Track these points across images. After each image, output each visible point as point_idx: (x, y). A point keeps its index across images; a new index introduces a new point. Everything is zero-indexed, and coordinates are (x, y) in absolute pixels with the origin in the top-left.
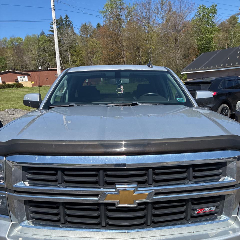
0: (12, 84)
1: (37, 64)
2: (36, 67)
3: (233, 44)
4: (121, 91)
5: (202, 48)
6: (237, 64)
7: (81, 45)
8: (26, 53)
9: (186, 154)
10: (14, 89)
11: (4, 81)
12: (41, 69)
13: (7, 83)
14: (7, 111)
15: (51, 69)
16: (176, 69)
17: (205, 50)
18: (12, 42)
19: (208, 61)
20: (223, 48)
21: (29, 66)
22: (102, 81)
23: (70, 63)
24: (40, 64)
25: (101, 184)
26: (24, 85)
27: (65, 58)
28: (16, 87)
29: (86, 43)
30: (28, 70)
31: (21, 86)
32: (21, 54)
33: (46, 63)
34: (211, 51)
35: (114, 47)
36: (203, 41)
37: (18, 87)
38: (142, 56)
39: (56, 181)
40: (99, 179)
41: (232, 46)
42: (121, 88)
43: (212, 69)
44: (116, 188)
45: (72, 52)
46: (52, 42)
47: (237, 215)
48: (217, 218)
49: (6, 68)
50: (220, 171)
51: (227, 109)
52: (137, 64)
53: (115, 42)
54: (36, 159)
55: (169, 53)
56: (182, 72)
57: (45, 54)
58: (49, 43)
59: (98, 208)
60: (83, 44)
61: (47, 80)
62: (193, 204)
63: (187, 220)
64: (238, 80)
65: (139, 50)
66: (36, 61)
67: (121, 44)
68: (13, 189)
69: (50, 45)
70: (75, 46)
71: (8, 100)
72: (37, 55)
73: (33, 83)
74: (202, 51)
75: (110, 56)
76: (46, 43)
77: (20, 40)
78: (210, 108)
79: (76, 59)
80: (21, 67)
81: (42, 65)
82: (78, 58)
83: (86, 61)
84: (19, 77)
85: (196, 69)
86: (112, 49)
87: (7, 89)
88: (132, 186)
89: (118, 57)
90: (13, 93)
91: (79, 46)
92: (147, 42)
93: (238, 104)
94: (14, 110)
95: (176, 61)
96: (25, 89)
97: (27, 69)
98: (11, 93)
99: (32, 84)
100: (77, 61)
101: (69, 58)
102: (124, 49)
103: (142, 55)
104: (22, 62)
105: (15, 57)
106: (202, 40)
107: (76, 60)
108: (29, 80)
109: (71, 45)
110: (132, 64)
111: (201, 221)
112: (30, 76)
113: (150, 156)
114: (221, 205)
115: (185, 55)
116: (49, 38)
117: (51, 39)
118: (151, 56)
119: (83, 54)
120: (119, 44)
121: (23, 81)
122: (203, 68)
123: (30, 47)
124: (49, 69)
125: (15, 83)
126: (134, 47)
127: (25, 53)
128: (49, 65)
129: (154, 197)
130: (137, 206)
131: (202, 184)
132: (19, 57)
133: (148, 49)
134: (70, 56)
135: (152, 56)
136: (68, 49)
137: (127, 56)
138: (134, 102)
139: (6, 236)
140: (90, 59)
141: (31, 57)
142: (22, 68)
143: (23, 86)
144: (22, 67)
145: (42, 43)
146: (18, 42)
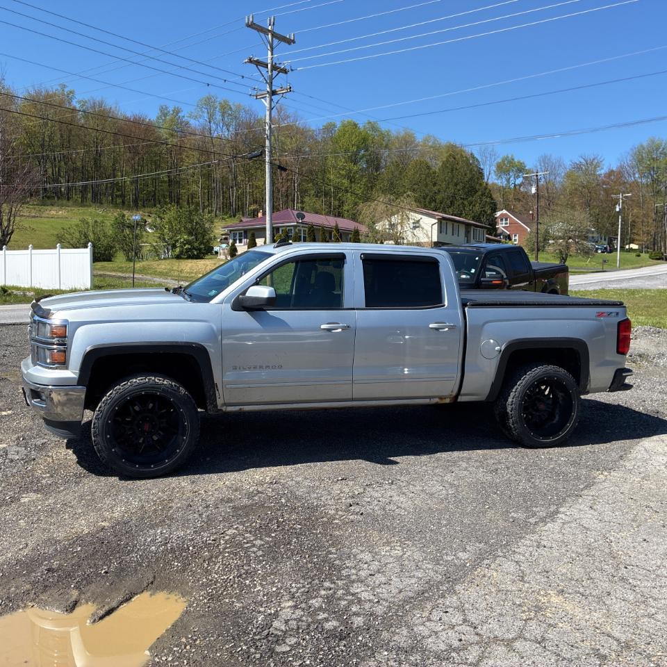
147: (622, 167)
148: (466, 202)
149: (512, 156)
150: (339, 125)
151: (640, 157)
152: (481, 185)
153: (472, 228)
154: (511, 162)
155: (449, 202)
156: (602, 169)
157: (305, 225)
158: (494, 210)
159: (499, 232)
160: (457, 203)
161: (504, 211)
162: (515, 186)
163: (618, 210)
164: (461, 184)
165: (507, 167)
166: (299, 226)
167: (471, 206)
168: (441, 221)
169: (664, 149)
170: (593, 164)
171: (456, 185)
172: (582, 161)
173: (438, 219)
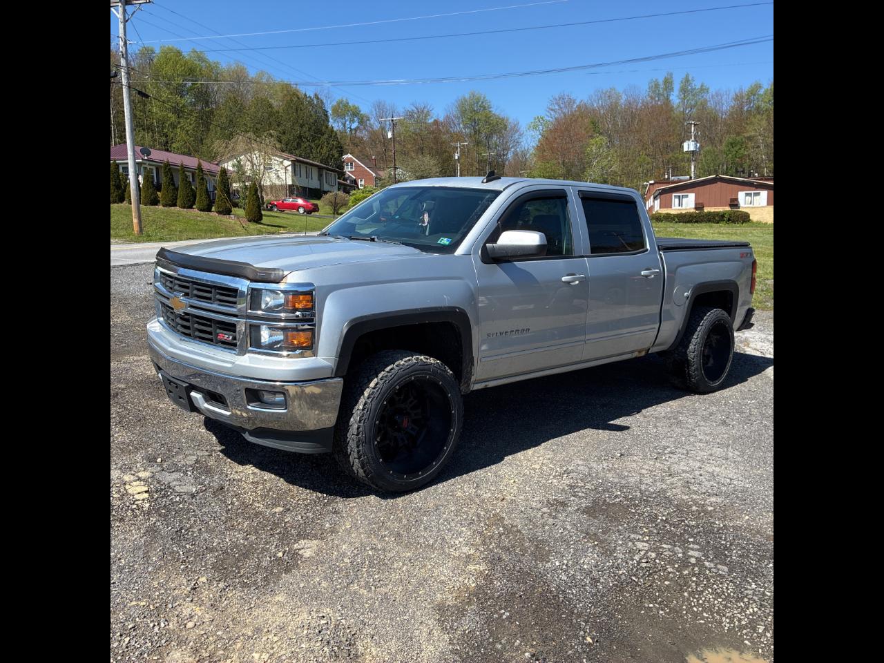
0: (720, 212)
10: (721, 227)
11: (702, 204)
13: (706, 210)
26: (753, 218)
28: (729, 220)
31: (745, 218)
37: (734, 222)
63: (215, 343)
84: (741, 195)
96: (753, 227)
121: (751, 206)
125: (728, 209)
143: (751, 218)
147: (448, 117)
148: (313, 145)
149: (347, 100)
150: (158, 51)
151: (464, 109)
152: (327, 127)
153: (324, 171)
154: (346, 105)
155: (295, 144)
156: (432, 118)
157: (151, 163)
158: (342, 153)
159: (346, 176)
160: (304, 146)
161: (349, 156)
162: (351, 130)
163: (456, 158)
164: (306, 126)
165: (344, 110)
166: (145, 164)
167: (319, 149)
168: (294, 163)
169: (482, 102)
170: (423, 113)
171: (302, 126)
172: (414, 109)
173: (292, 161)
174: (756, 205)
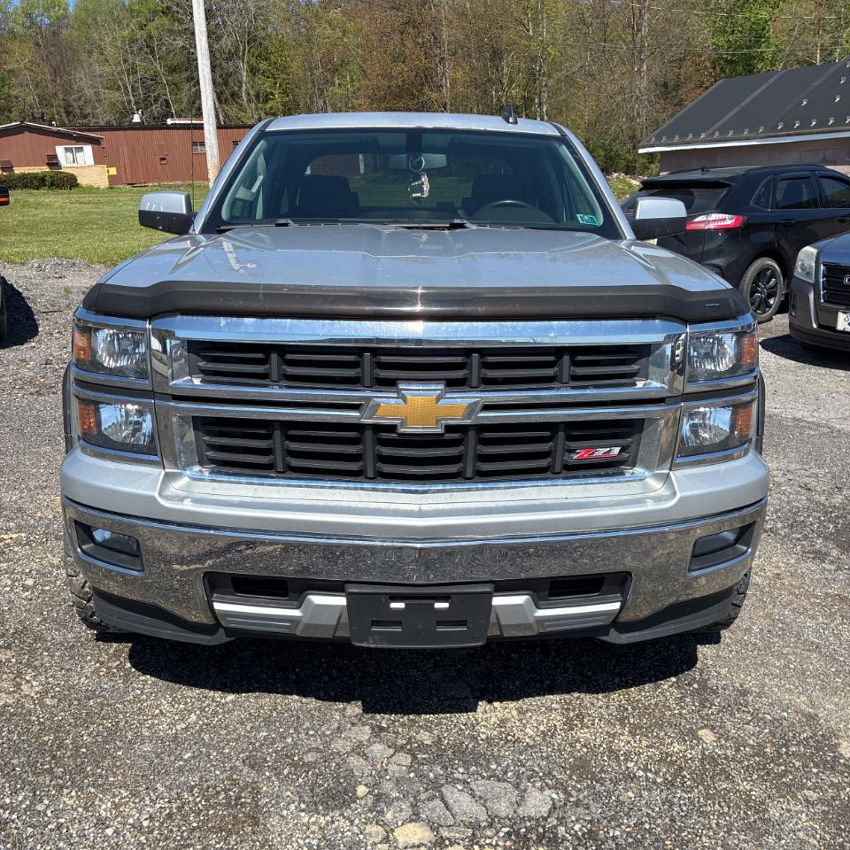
0: (38, 173)
1: (122, 103)
2: (121, 113)
3: (843, 49)
4: (422, 191)
5: (726, 61)
6: (831, 122)
7: (286, 32)
8: (84, 57)
9: (555, 323)
10: (45, 194)
11: (9, 161)
12: (139, 121)
13: (18, 171)
14: (36, 265)
15: (176, 124)
16: (630, 138)
17: (740, 69)
18: (29, 16)
19: (736, 110)
20: (805, 61)
21: (94, 108)
22: (362, 171)
23: (245, 103)
24: (136, 103)
25: (367, 382)
26: (82, 181)
27: (226, 84)
28: (52, 185)
29: (305, 27)
30: (92, 124)
31: (69, 182)
32: (62, 62)
33: (156, 100)
34: (759, 72)
35: (409, 44)
36: (733, 32)
37: (58, 187)
38: (510, 85)
39: (264, 376)
40: (363, 372)
41: (837, 54)
42: (423, 183)
43: (747, 139)
44: (398, 391)
45: (253, 60)
46: (178, 21)
47: (670, 470)
48: (623, 474)
49: (8, 114)
50: (635, 367)
51: (773, 275)
52: (492, 114)
53: (414, 27)
54: (222, 325)
55: (606, 73)
56: (643, 147)
57: (152, 64)
58: (166, 21)
59: (359, 436)
60: (294, 30)
61: (163, 162)
62: (570, 438)
63: (555, 473)
64: (821, 177)
65: (501, 59)
66: (118, 89)
67: (433, 34)
68: (170, 392)
69: (170, 31)
70: (264, 39)
71: (31, 229)
72: (124, 67)
73: (113, 171)
74: (727, 71)
75: (394, 82)
76: (157, 21)
77: (57, 8)
78: (718, 270)
79: (266, 86)
80: (66, 112)
81: (144, 105)
82: (276, 83)
83: (306, 94)
84: (60, 150)
85: (690, 136)
86: (400, 54)
87: (19, 191)
88: (433, 387)
89: (422, 85)
90: (43, 205)
91: (280, 36)
92: (528, 31)
93: (802, 258)
94: (59, 262)
95: (632, 108)
96: (85, 193)
97: (85, 121)
98: (37, 206)
99: (111, 178)
100: (272, 94)
101: (244, 85)
102: (447, 56)
103: (511, 81)
104: (67, 93)
105: (44, 74)
106: (729, 30)
107: (268, 90)
108: (98, 160)
109: (249, 33)
110: (471, 112)
111: (585, 477)
112: (100, 144)
113: (475, 324)
114: (634, 445)
115: (665, 85)
116: (166, 4)
117: (175, 8)
118: (544, 83)
119: (296, 67)
120: (427, 34)
121: (75, 165)
122: (717, 134)
123: (96, 36)
124: (169, 121)
125: (46, 169)
126: (479, 49)
127: (79, 60)
128: (168, 105)
129: (481, 415)
130: (443, 432)
131: (588, 391)
132: (55, 72)
133: (534, 59)
134: (244, 76)
135: (546, 85)
136: (237, 48)
137: (454, 82)
138: (457, 221)
139: (156, 495)
140: (319, 89)
141: (101, 76)
142: (68, 116)
143: (79, 182)
144: (68, 113)
145: (139, 22)
146: (52, 14)
174: (81, 163)
